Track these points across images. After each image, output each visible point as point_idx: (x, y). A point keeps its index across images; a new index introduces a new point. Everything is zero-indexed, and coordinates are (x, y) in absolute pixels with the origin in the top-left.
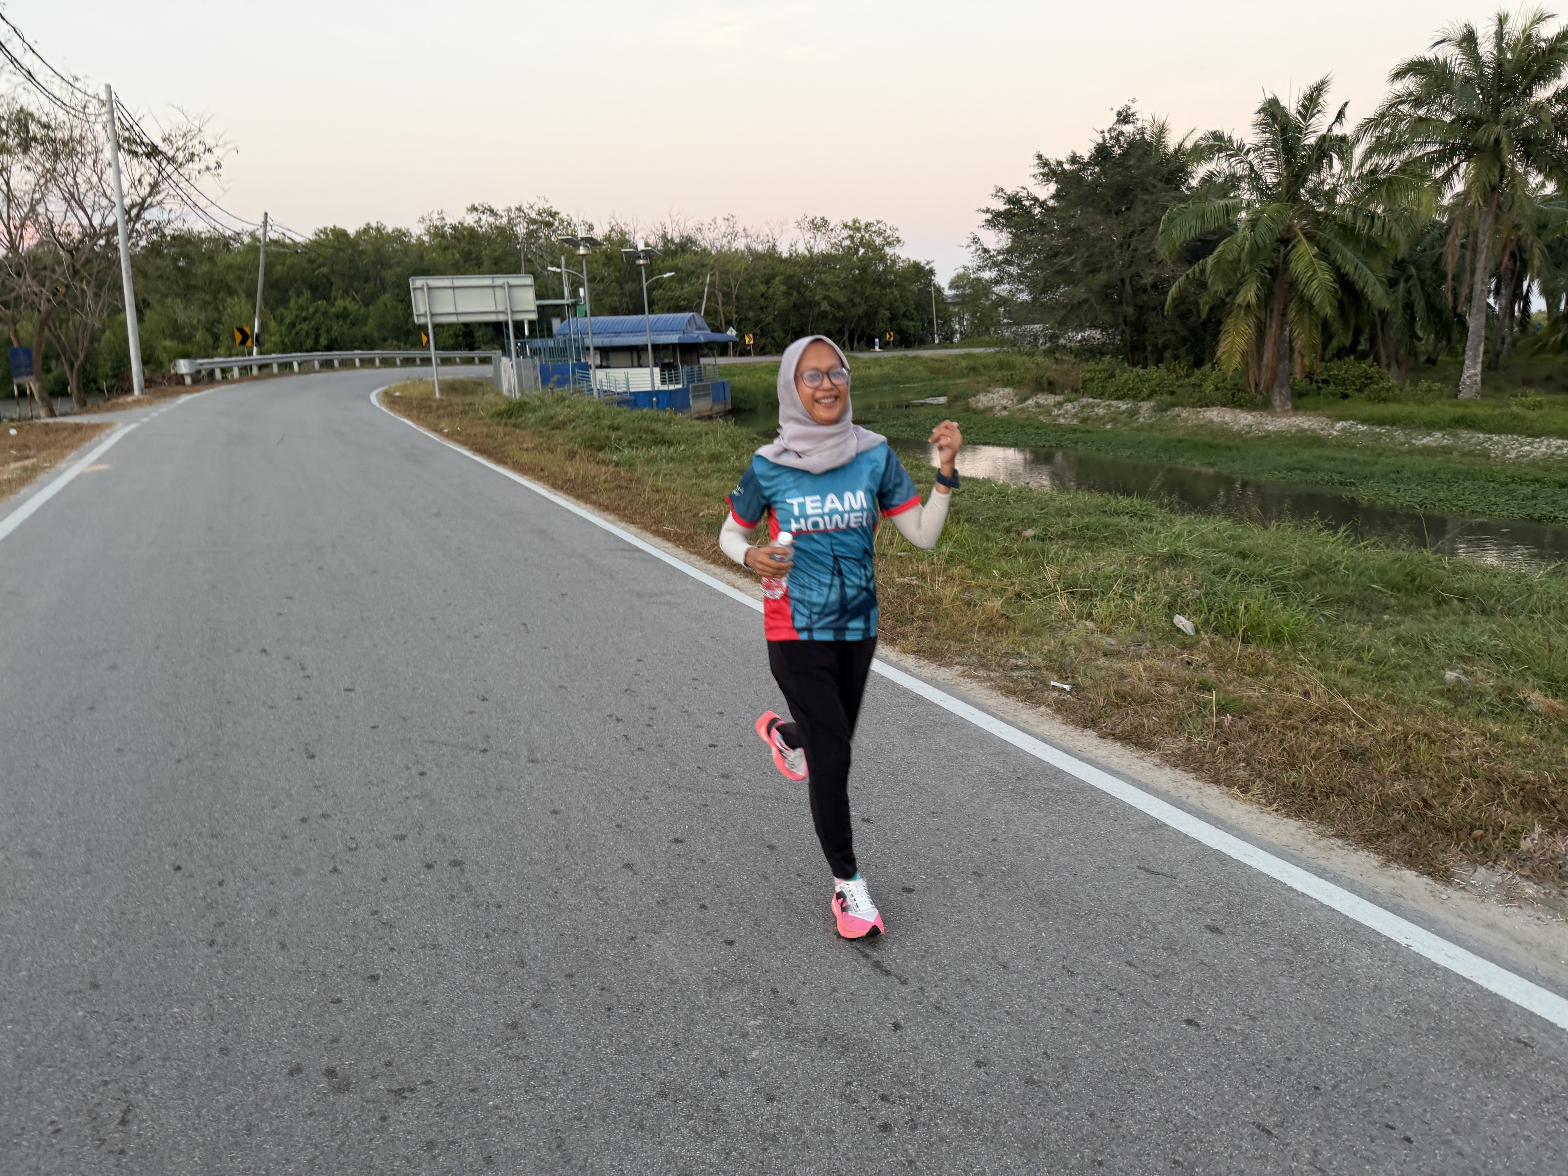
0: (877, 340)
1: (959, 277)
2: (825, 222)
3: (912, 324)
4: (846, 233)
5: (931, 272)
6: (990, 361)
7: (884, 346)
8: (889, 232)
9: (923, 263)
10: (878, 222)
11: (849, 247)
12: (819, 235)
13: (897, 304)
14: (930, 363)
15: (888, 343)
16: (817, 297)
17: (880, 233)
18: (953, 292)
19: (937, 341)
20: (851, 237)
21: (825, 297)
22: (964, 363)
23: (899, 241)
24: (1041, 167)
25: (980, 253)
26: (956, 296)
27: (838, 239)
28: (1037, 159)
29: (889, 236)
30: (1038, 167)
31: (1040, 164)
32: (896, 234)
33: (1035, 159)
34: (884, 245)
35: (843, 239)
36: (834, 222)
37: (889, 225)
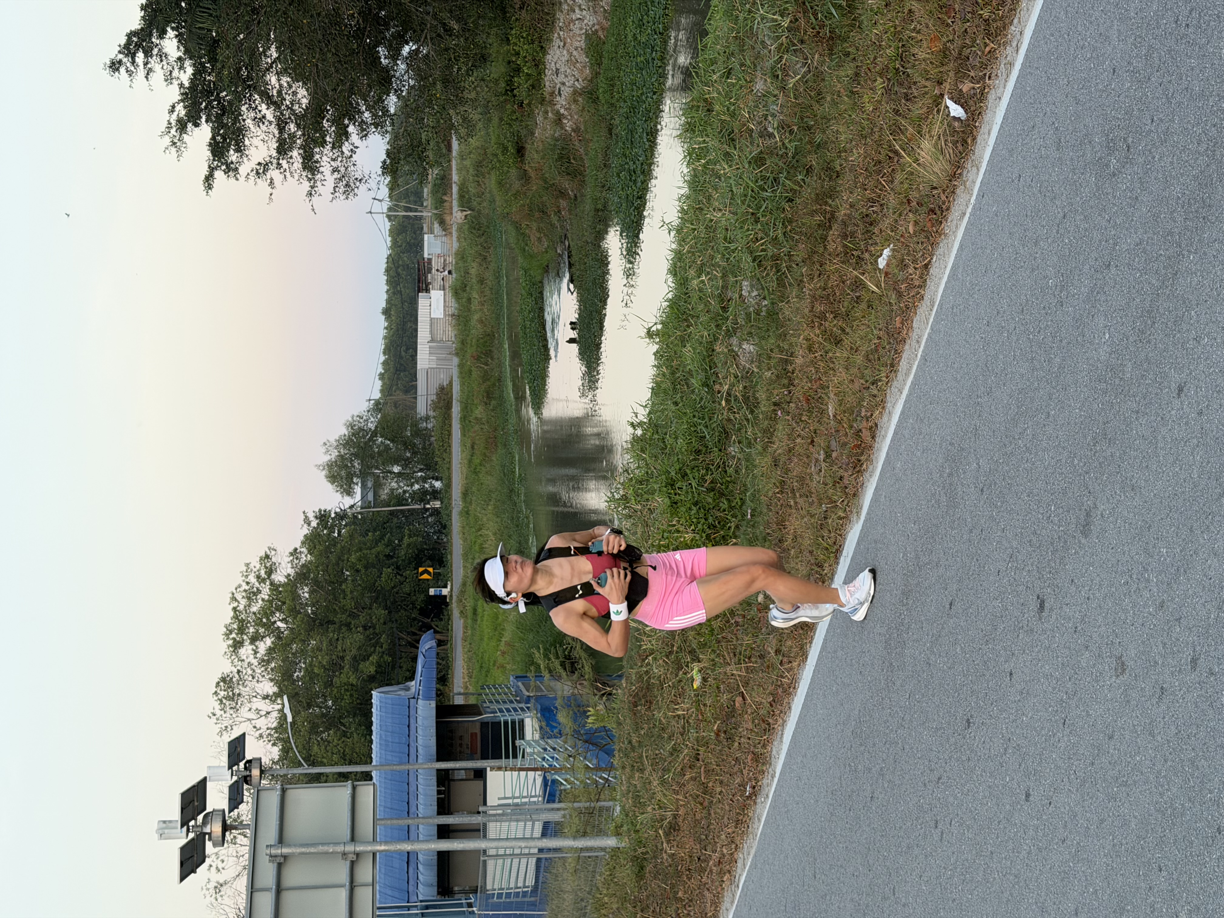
0: (432, 591)
1: (333, 478)
2: (226, 681)
3: (406, 540)
4: (246, 651)
5: (323, 516)
6: (475, 373)
7: (440, 580)
8: (252, 579)
9: (306, 531)
10: (234, 599)
11: (270, 651)
12: (244, 691)
13: (372, 558)
14: (477, 461)
15: (437, 576)
16: (353, 680)
17: (252, 595)
18: (358, 490)
19: (437, 504)
20: (254, 639)
21: (355, 668)
22: (479, 412)
24: (133, 62)
25: (284, 163)
26: (364, 487)
27: (255, 662)
28: (118, 70)
29: (258, 577)
30: (132, 69)
31: (128, 65)
32: (256, 564)
33: (117, 73)
34: (272, 584)
35: (256, 653)
36: (227, 667)
37: (240, 580)
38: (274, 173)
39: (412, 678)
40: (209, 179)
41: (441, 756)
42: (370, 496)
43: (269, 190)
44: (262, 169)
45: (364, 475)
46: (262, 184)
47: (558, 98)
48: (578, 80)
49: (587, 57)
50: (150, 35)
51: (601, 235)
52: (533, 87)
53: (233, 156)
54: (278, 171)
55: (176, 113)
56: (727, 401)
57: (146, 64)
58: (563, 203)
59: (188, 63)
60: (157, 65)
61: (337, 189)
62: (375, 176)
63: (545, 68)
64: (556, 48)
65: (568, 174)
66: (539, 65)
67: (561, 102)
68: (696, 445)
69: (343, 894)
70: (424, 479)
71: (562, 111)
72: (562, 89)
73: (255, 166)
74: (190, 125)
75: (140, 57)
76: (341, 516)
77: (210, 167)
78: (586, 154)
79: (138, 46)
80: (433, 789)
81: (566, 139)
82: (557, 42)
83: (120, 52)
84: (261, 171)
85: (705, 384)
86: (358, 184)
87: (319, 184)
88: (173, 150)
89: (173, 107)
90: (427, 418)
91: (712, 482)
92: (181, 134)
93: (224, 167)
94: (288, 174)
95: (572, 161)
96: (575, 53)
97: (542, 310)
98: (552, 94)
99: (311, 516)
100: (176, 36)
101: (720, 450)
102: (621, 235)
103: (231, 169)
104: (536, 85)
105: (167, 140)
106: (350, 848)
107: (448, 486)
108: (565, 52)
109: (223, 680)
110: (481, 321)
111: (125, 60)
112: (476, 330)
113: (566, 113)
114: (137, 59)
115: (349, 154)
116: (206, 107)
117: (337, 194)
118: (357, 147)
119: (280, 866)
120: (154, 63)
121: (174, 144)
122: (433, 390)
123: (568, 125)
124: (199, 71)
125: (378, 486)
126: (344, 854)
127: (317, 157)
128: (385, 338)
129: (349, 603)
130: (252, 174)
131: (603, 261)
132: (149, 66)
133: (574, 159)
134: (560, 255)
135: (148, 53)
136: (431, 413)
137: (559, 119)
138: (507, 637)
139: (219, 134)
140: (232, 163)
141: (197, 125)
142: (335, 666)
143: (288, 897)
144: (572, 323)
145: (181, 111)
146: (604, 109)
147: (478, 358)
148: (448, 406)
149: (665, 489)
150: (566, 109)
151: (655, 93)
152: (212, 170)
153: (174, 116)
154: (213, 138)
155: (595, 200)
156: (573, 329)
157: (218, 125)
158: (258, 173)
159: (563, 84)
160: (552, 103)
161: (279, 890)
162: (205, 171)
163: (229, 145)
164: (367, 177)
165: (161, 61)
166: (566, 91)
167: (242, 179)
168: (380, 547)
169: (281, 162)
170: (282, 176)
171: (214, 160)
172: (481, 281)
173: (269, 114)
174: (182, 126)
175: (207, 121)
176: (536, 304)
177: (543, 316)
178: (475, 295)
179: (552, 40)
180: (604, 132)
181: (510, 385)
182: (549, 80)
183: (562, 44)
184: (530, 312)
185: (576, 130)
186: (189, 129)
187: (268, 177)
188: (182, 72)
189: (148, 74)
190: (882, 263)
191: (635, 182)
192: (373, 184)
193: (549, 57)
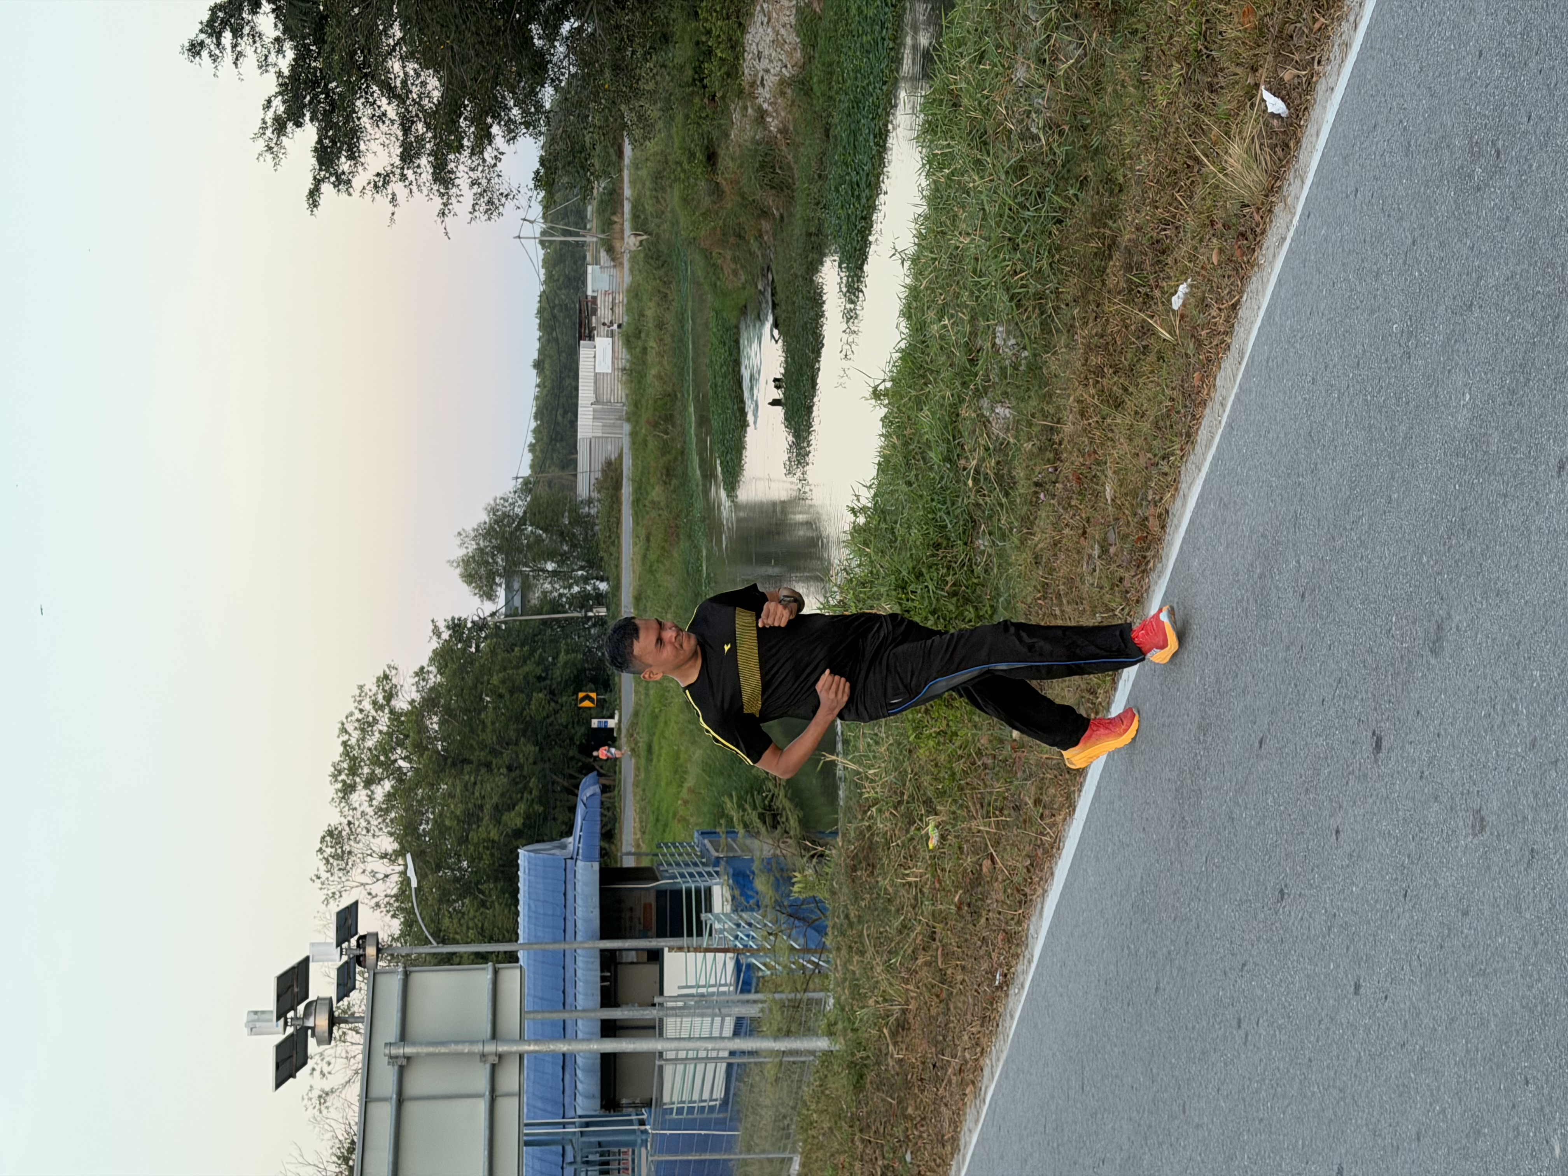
0: (595, 723)
1: (469, 577)
2: (333, 835)
3: (563, 658)
4: (359, 796)
5: (456, 627)
6: (652, 444)
7: (606, 709)
8: (367, 705)
9: (435, 644)
10: (344, 730)
11: (389, 797)
12: (356, 848)
13: (519, 680)
14: (653, 556)
15: (601, 704)
16: (494, 835)
17: (366, 726)
18: (501, 592)
19: (602, 612)
20: (369, 782)
21: (497, 820)
22: (656, 493)
23: (386, 677)
24: (218, 44)
25: (409, 173)
26: (508, 589)
27: (370, 811)
28: (199, 53)
29: (375, 703)
30: (217, 52)
31: (212, 47)
32: (371, 686)
33: (197, 58)
34: (392, 712)
35: (371, 799)
36: (334, 817)
37: (351, 706)
38: (396, 187)
39: (569, 833)
40: (314, 194)
41: (605, 934)
42: (517, 602)
43: (390, 209)
44: (382, 181)
45: (508, 574)
46: (382, 200)
47: (760, 90)
48: (786, 66)
49: (798, 36)
50: (240, 9)
51: (814, 267)
52: (728, 74)
53: (344, 164)
54: (401, 184)
55: (272, 110)
56: (975, 480)
57: (234, 46)
58: (766, 225)
59: (288, 45)
60: (248, 47)
61: (477, 207)
62: (526, 190)
63: (745, 51)
64: (758, 24)
65: (772, 188)
66: (736, 46)
67: (764, 95)
68: (934, 536)
69: (482, 1106)
70: (586, 580)
71: (765, 106)
72: (766, 77)
73: (372, 178)
74: (290, 125)
75: (227, 36)
76: (480, 625)
77: (315, 178)
78: (796, 162)
79: (224, 23)
80: (596, 975)
81: (770, 142)
82: (759, 18)
83: (201, 31)
84: (380, 184)
85: (948, 459)
86: (503, 200)
87: (453, 200)
88: (269, 156)
89: (269, 101)
90: (590, 502)
91: (954, 584)
92: (279, 137)
93: (333, 179)
94: (414, 187)
95: (778, 171)
96: (783, 31)
97: (737, 363)
98: (753, 84)
99: (442, 626)
100: (273, 11)
101: (966, 544)
102: (840, 267)
103: (342, 181)
104: (733, 72)
105: (261, 144)
106: (490, 1048)
107: (616, 588)
108: (769, 30)
109: (330, 833)
110: (659, 377)
111: (208, 41)
112: (654, 388)
113: (770, 109)
114: (223, 40)
115: (493, 162)
116: (311, 102)
117: (476, 214)
118: (502, 153)
119: (402, 1070)
120: (244, 44)
121: (270, 148)
122: (598, 466)
123: (773, 124)
124: (302, 56)
125: (526, 588)
126: (483, 1056)
127: (452, 165)
128: (537, 398)
129: (489, 737)
130: (368, 188)
131: (816, 300)
132: (239, 49)
133: (780, 168)
134: (762, 293)
135: (237, 33)
136: (595, 495)
137: (761, 116)
138: (690, 782)
139: (326, 137)
140: (343, 173)
141: (299, 125)
142: (472, 818)
143: (412, 1109)
144: (775, 380)
145: (279, 106)
146: (819, 104)
147: (655, 425)
148: (617, 486)
149: (894, 593)
150: (770, 104)
151: (885, 83)
152: (318, 182)
153: (270, 114)
154: (320, 141)
155: (808, 220)
156: (777, 387)
157: (326, 125)
158: (376, 186)
159: (767, 71)
160: (753, 97)
161: (400, 1101)
162: (308, 184)
163: (340, 150)
164: (515, 192)
165: (254, 42)
166: (771, 80)
167: (356, 194)
168: (529, 667)
169: (405, 172)
170: (407, 191)
171: (320, 170)
172: (660, 326)
173: (391, 110)
174: (280, 126)
175: (312, 120)
176: (731, 354)
177: (739, 371)
178: (652, 343)
179: (752, 15)
180: (819, 134)
181: (696, 460)
182: (749, 66)
183: (766, 20)
184: (722, 366)
185: (784, 131)
186: (289, 130)
187: (390, 191)
188: (280, 56)
189: (237, 59)
190: (1177, 302)
191: (859, 198)
192: (522, 200)
193: (749, 37)
